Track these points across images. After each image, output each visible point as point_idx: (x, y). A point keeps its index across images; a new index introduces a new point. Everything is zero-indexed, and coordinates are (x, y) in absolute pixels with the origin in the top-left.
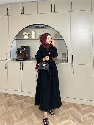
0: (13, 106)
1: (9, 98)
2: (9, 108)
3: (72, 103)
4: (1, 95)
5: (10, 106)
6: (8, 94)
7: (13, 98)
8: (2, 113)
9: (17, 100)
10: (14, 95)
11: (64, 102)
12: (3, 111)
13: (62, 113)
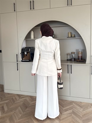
0: (30, 108)
1: (23, 99)
2: (26, 110)
3: (89, 103)
4: (15, 97)
5: (27, 107)
6: (22, 95)
7: (28, 99)
8: (20, 116)
9: (32, 101)
10: (28, 96)
11: (81, 102)
12: (21, 114)
13: (83, 114)
